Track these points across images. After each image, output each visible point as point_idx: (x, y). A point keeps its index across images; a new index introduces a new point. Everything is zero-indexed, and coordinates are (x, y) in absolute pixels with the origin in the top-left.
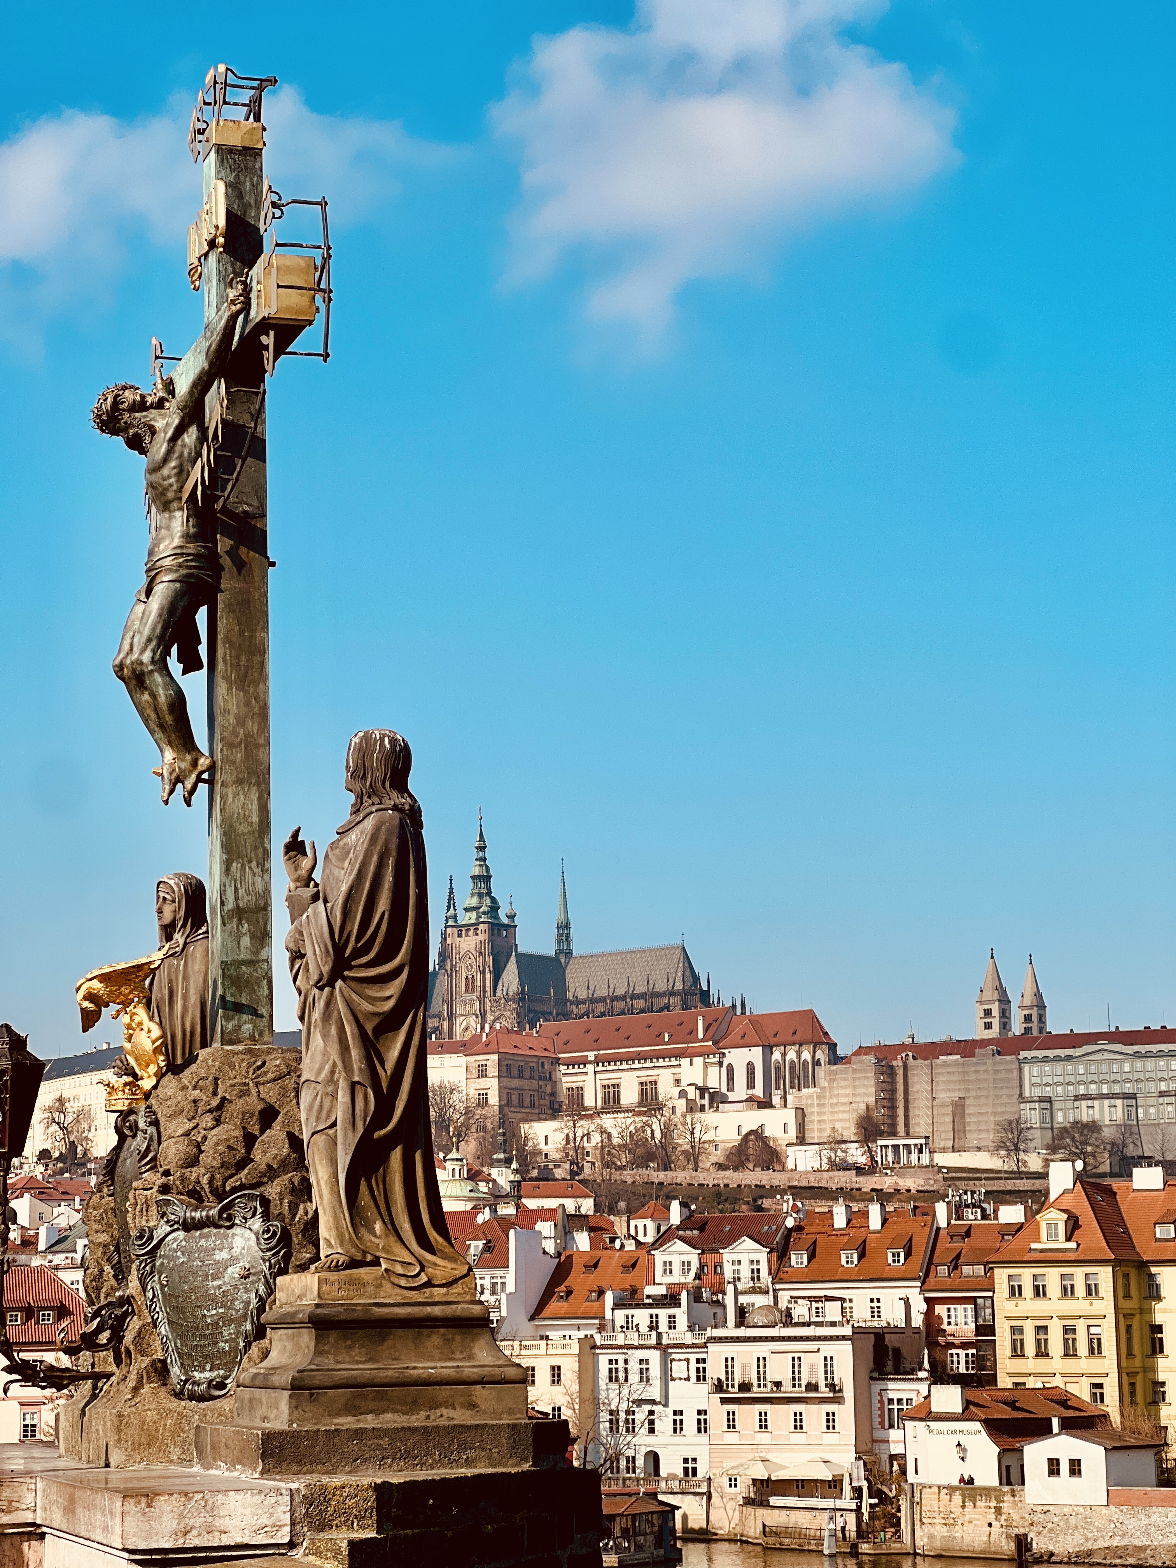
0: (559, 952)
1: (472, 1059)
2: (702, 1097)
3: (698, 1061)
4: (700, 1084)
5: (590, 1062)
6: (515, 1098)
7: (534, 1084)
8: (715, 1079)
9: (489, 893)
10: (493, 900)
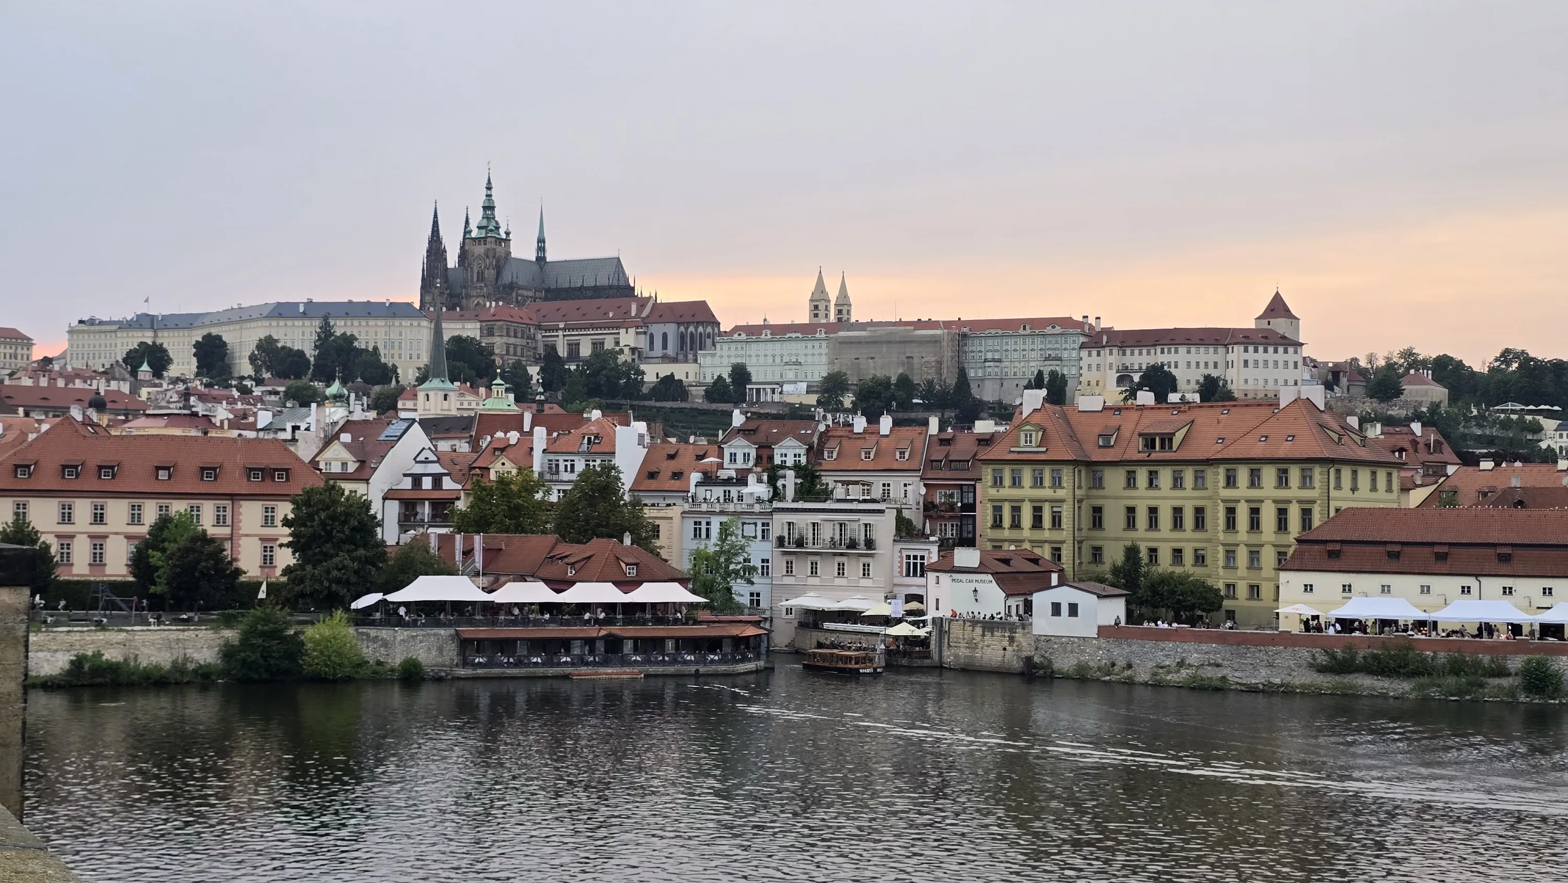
0: (538, 258)
1: (484, 324)
2: (633, 354)
3: (632, 331)
4: (632, 345)
5: (561, 329)
6: (511, 350)
7: (524, 342)
8: (642, 343)
9: (494, 218)
10: (497, 223)
